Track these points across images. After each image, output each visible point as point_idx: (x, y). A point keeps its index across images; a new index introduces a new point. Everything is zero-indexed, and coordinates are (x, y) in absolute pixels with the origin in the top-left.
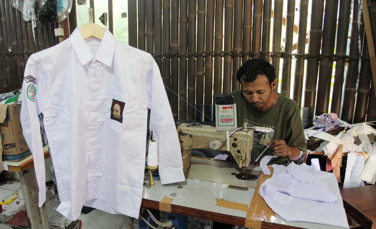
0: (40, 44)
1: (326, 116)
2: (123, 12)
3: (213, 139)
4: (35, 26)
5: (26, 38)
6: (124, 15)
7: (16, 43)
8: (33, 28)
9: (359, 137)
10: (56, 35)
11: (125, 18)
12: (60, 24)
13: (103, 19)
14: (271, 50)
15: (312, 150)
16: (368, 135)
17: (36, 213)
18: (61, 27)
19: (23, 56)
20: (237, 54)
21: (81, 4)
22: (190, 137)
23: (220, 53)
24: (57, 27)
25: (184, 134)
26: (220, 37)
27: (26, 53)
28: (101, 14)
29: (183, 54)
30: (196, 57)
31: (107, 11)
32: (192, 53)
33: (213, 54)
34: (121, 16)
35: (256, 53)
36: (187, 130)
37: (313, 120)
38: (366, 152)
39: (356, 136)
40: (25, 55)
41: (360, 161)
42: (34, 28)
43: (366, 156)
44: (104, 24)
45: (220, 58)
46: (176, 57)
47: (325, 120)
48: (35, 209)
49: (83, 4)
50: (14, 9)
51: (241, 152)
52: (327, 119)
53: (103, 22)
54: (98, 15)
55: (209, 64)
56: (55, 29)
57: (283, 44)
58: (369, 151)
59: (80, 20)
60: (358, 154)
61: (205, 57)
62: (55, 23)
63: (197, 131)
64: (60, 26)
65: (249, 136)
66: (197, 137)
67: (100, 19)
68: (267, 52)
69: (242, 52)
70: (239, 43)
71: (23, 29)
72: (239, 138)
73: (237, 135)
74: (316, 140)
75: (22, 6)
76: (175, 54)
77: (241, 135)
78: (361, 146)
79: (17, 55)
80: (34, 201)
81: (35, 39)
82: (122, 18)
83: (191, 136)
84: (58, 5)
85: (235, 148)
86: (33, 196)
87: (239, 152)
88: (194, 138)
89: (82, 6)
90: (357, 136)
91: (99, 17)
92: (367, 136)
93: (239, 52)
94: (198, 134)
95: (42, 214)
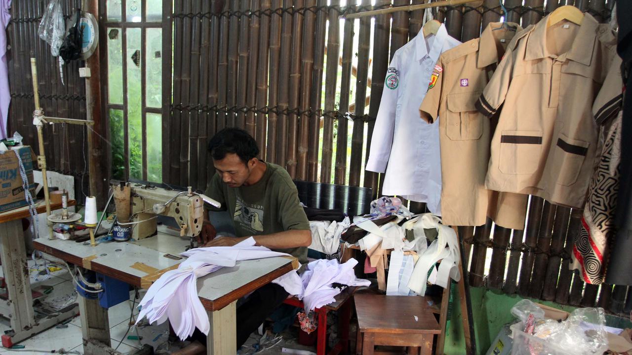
0: (69, 85)
1: (385, 201)
2: (157, 50)
3: (157, 202)
4: (63, 64)
5: (55, 77)
6: (157, 54)
7: (44, 83)
8: (60, 66)
9: (414, 232)
10: (81, 76)
11: (159, 58)
12: (86, 62)
13: (135, 58)
14: (323, 107)
15: (351, 243)
16: (425, 229)
17: (16, 280)
18: (88, 66)
19: (51, 99)
20: (281, 110)
21: (113, 39)
22: (140, 200)
23: (262, 109)
24: (84, 66)
25: (137, 196)
26: (264, 87)
27: (54, 96)
28: (133, 52)
29: (222, 107)
30: (236, 113)
31: (140, 49)
32: (231, 107)
33: (256, 109)
34: (154, 55)
35: (303, 111)
36: (140, 192)
37: (371, 206)
38: (416, 251)
39: (410, 229)
40: (53, 99)
41: (407, 262)
42: (62, 65)
43: (416, 257)
44: (137, 65)
45: (263, 115)
46: (215, 112)
47: (384, 206)
48: (15, 275)
49: (115, 39)
50: (43, 42)
51: (183, 219)
52: (387, 204)
53: (136, 62)
54: (130, 53)
55: (249, 123)
56: (80, 69)
57: (337, 100)
58: (420, 250)
59: (112, 58)
60: (406, 253)
61: (246, 112)
62: (80, 61)
63: (148, 194)
64: (86, 65)
65: (190, 202)
66: (147, 199)
67: (132, 58)
68: (317, 109)
69: (287, 109)
70: (285, 96)
71: (52, 66)
72: (182, 204)
73: (180, 199)
74: (356, 229)
75: (51, 37)
76: (212, 108)
77: (184, 200)
78: (413, 243)
79: (44, 98)
80: (14, 266)
81: (62, 79)
82: (156, 57)
83: (141, 198)
84: (84, 39)
85: (179, 214)
86: (13, 260)
87: (181, 218)
88: (145, 201)
89: (113, 40)
90: (412, 230)
91: (132, 56)
92: (423, 230)
93: (284, 108)
94: (149, 197)
95: (23, 283)
